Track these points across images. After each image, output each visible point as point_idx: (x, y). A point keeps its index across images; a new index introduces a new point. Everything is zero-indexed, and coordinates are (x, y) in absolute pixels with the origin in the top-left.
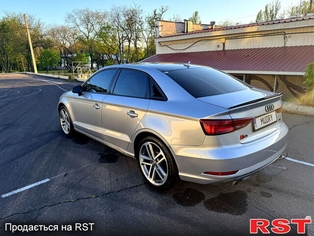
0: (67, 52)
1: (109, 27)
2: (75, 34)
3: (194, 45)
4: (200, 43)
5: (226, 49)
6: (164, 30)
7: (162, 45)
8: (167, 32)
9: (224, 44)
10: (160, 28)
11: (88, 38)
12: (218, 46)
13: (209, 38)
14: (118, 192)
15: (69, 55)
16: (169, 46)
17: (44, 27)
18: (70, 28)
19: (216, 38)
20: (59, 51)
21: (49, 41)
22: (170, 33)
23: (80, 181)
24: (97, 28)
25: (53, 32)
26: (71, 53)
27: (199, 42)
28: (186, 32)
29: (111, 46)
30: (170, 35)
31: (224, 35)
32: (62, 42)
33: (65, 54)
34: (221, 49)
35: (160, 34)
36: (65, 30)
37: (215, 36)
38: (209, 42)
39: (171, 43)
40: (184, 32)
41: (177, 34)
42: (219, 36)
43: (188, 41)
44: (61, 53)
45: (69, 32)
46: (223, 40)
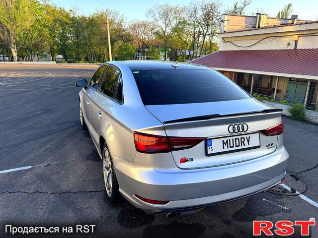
0: (144, 46)
1: (185, 22)
2: (153, 29)
3: (261, 42)
4: (268, 40)
5: (298, 48)
6: (230, 24)
7: (226, 41)
8: (233, 27)
9: (296, 42)
10: (226, 23)
11: (164, 32)
12: (289, 44)
13: (279, 35)
14: (74, 193)
15: (146, 50)
16: (233, 42)
17: (127, 21)
18: (150, 23)
19: (287, 34)
20: (138, 45)
21: (129, 35)
22: (237, 28)
23: (53, 174)
24: (174, 23)
25: (135, 27)
26: (148, 48)
27: (266, 39)
28: (257, 27)
29: (185, 42)
30: (236, 31)
31: (297, 31)
32: (141, 37)
33: (143, 48)
34: (292, 47)
35: (225, 29)
36: (145, 25)
37: (286, 32)
38: (278, 39)
39: (236, 39)
40: (255, 27)
41: (246, 29)
42: (291, 32)
43: (254, 37)
44: (139, 47)
45: (148, 27)
46: (296, 38)
